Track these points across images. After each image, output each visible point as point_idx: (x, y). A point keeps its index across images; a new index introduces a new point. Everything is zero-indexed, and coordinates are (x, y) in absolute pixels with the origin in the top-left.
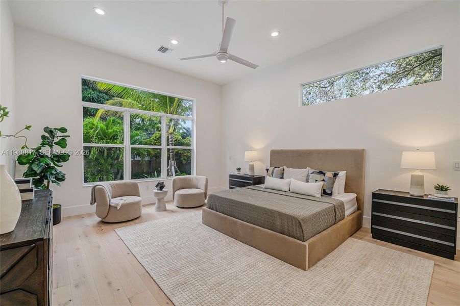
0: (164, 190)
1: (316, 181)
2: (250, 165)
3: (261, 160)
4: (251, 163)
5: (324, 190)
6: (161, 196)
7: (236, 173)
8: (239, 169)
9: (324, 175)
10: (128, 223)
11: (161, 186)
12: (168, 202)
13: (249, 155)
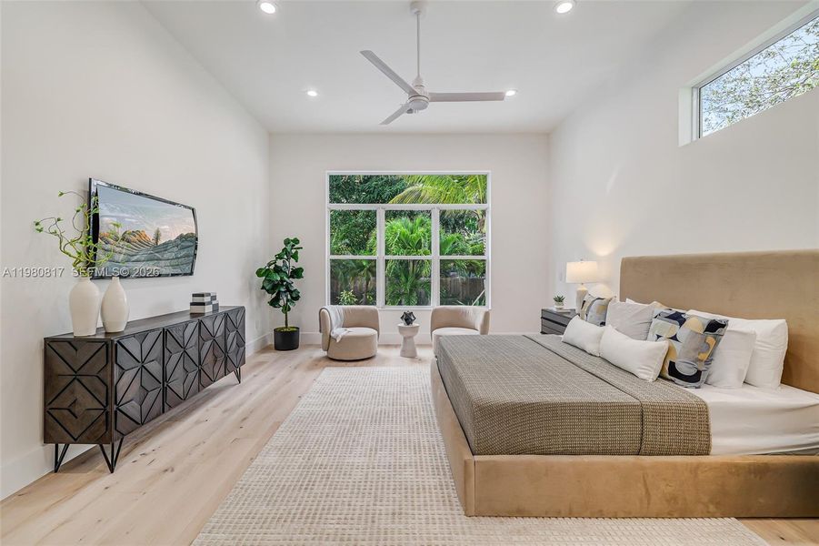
0: (414, 324)
1: (659, 337)
2: (579, 293)
3: (607, 282)
4: (583, 288)
5: (672, 365)
6: (408, 333)
7: (554, 308)
8: (559, 300)
9: (681, 325)
10: (360, 363)
11: (408, 319)
12: (421, 346)
13: (576, 269)
